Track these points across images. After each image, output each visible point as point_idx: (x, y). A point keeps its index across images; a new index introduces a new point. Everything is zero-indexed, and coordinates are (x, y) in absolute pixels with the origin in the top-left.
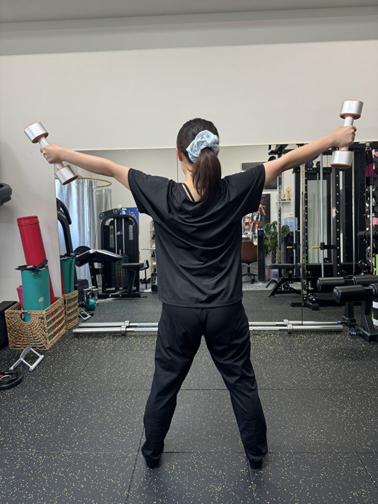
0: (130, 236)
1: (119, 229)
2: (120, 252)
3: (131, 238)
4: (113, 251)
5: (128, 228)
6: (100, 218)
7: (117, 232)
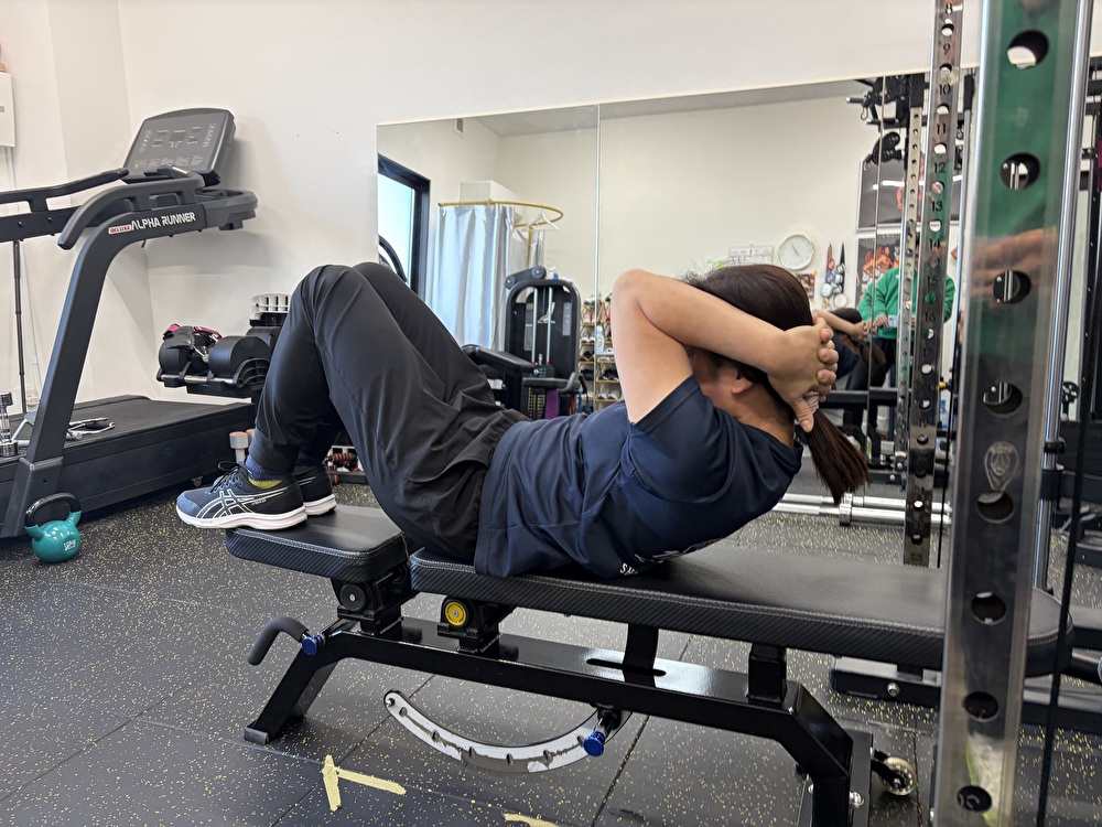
0: (564, 326)
1: (542, 312)
2: (540, 358)
3: (567, 331)
4: (527, 356)
5: (562, 308)
6: (507, 286)
7: (538, 318)
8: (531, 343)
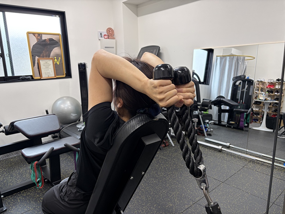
0: (250, 92)
1: (243, 87)
2: (241, 101)
4: (237, 101)
7: (242, 89)
8: (239, 96)
